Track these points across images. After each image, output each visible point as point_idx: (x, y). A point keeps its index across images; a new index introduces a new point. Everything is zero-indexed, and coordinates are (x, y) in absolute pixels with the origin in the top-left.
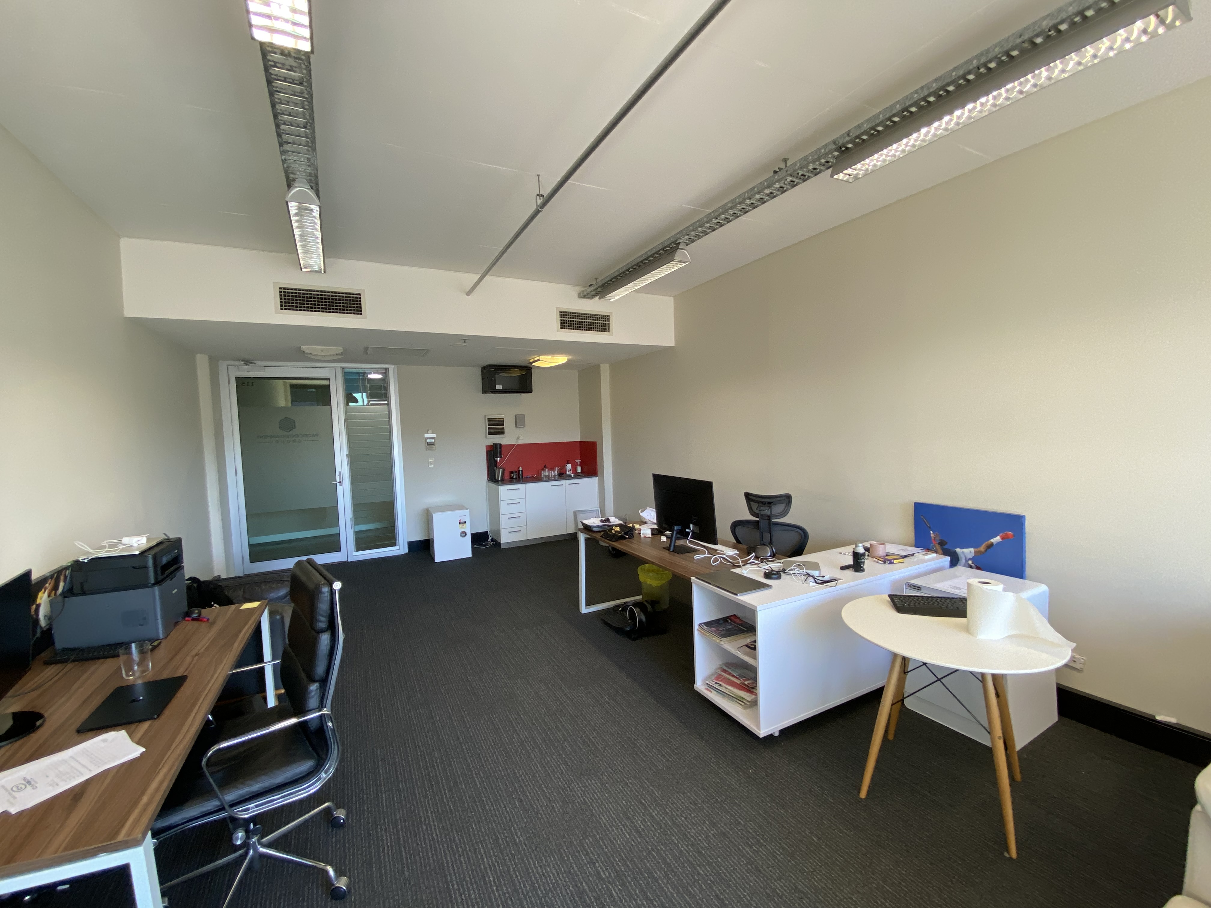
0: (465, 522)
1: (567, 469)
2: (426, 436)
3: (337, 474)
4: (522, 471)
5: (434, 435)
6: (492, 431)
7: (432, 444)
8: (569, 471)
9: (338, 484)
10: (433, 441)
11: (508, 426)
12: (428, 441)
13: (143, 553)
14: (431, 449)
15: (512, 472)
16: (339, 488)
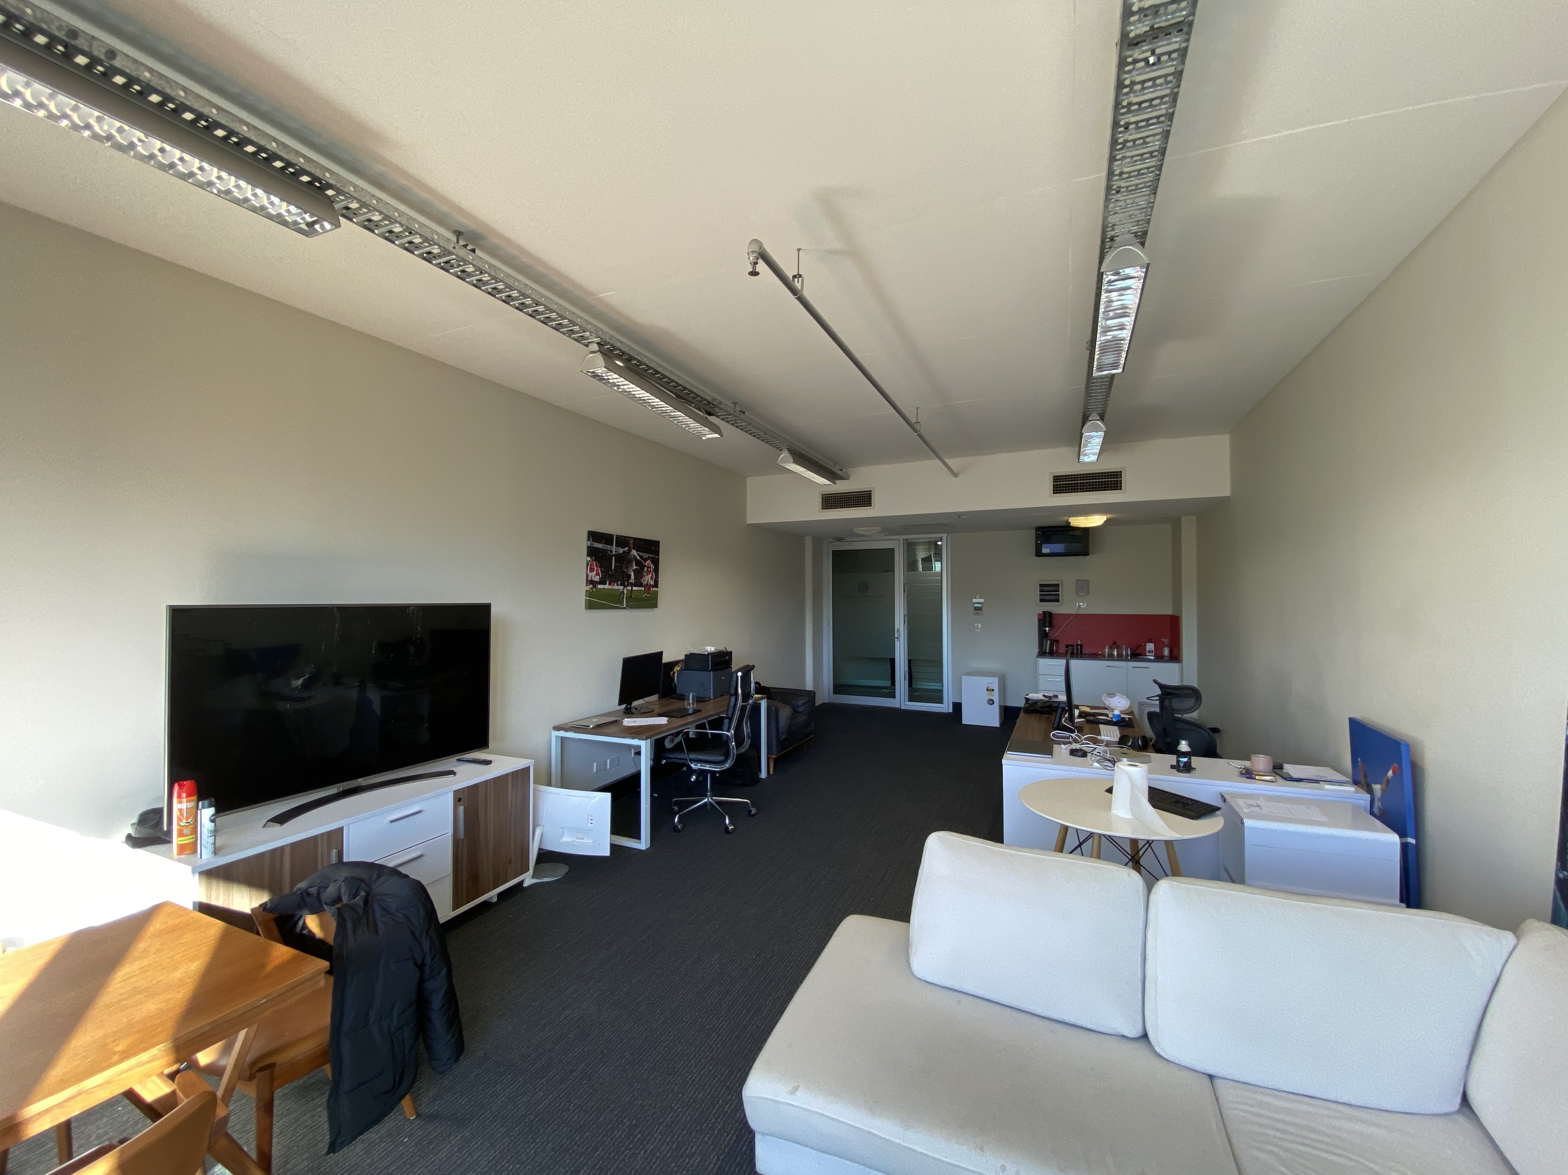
0: (993, 690)
1: (1148, 649)
2: (974, 600)
3: (896, 630)
4: (1081, 646)
5: (982, 600)
6: (1043, 597)
7: (978, 609)
8: (1149, 652)
9: (896, 639)
10: (980, 605)
11: (1065, 593)
12: (976, 605)
13: (709, 654)
14: (975, 614)
15: (1067, 646)
16: (897, 643)
